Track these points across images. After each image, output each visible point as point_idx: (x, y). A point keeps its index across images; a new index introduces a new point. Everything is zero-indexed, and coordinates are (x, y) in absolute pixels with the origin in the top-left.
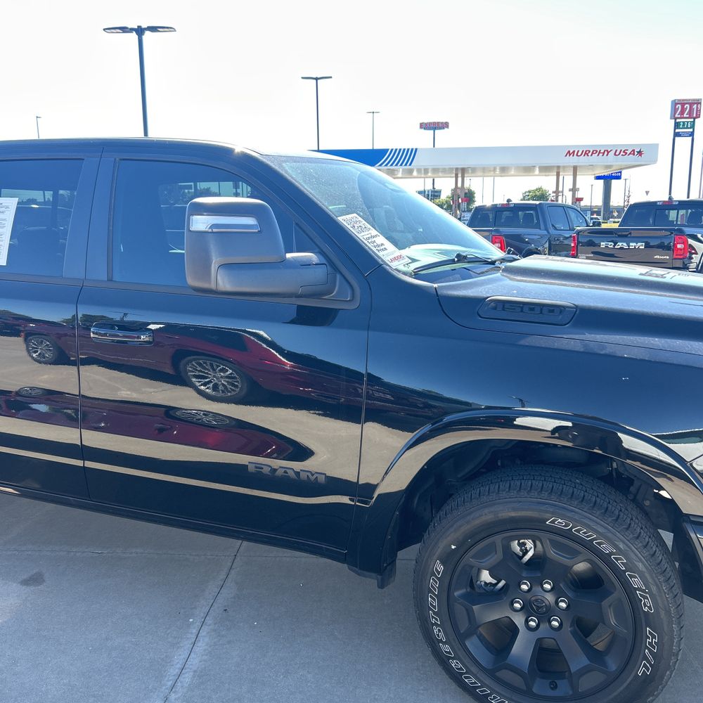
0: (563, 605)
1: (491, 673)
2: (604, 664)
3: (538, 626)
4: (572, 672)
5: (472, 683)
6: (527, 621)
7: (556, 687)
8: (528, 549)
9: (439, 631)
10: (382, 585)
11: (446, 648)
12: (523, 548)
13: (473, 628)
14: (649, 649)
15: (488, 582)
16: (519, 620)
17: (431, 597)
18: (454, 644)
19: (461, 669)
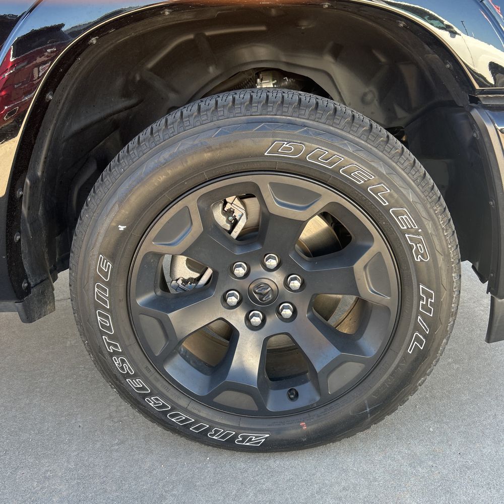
0: (296, 284)
1: (207, 401)
2: (358, 350)
3: (264, 321)
4: (318, 370)
5: (182, 422)
6: (248, 319)
7: (297, 395)
8: (238, 218)
9: (123, 361)
10: (29, 317)
11: (136, 384)
12: (230, 218)
13: (174, 346)
14: (423, 315)
15: (186, 278)
16: (237, 319)
17: (100, 314)
18: (148, 375)
19: (164, 406)
